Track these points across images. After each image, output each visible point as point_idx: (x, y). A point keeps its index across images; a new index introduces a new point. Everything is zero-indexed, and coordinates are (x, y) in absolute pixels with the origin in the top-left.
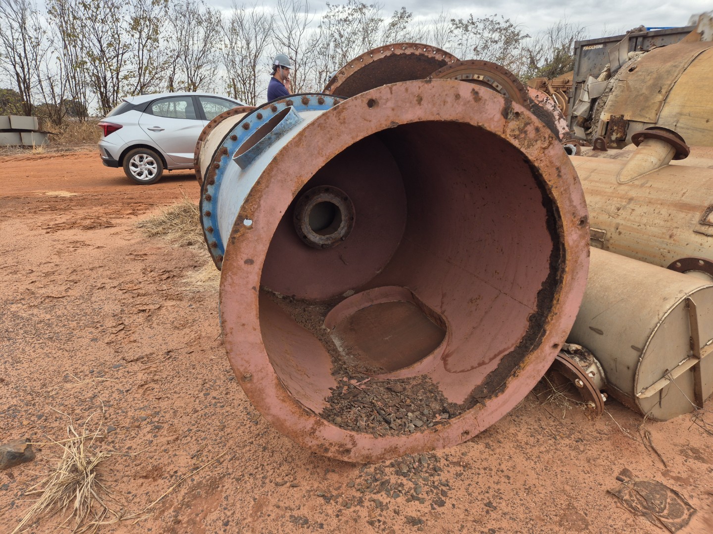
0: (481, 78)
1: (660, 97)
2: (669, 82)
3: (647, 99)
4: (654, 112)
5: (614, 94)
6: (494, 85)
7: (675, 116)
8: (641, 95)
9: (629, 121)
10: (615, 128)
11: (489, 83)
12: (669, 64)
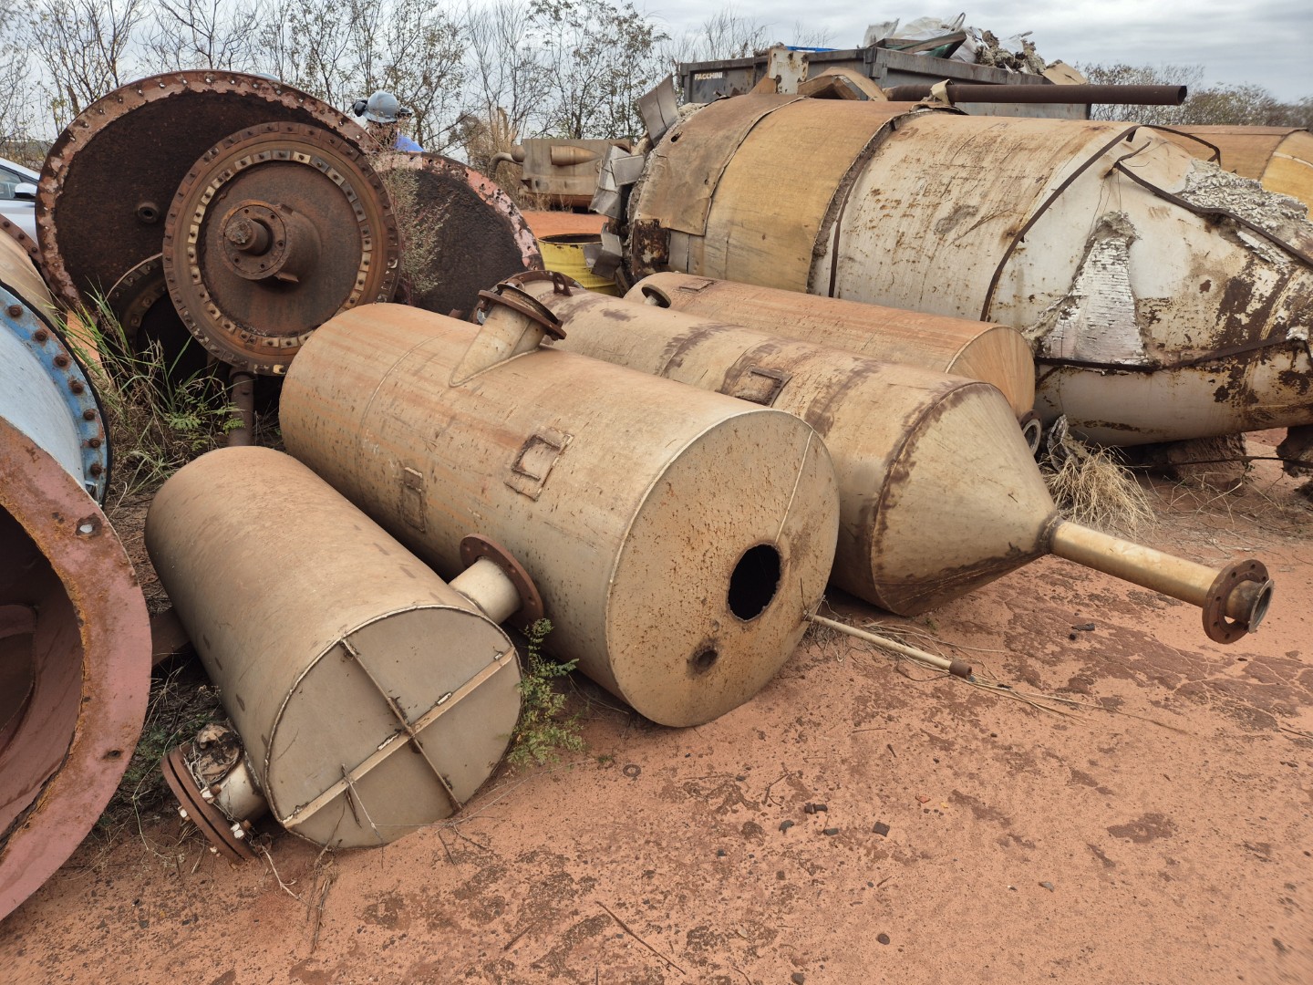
0: (307, 160)
1: (707, 192)
2: (718, 166)
3: (690, 194)
4: (700, 217)
5: (651, 179)
6: (330, 174)
7: (725, 226)
8: (684, 185)
9: (670, 230)
10: (646, 242)
11: (321, 169)
12: (721, 133)
